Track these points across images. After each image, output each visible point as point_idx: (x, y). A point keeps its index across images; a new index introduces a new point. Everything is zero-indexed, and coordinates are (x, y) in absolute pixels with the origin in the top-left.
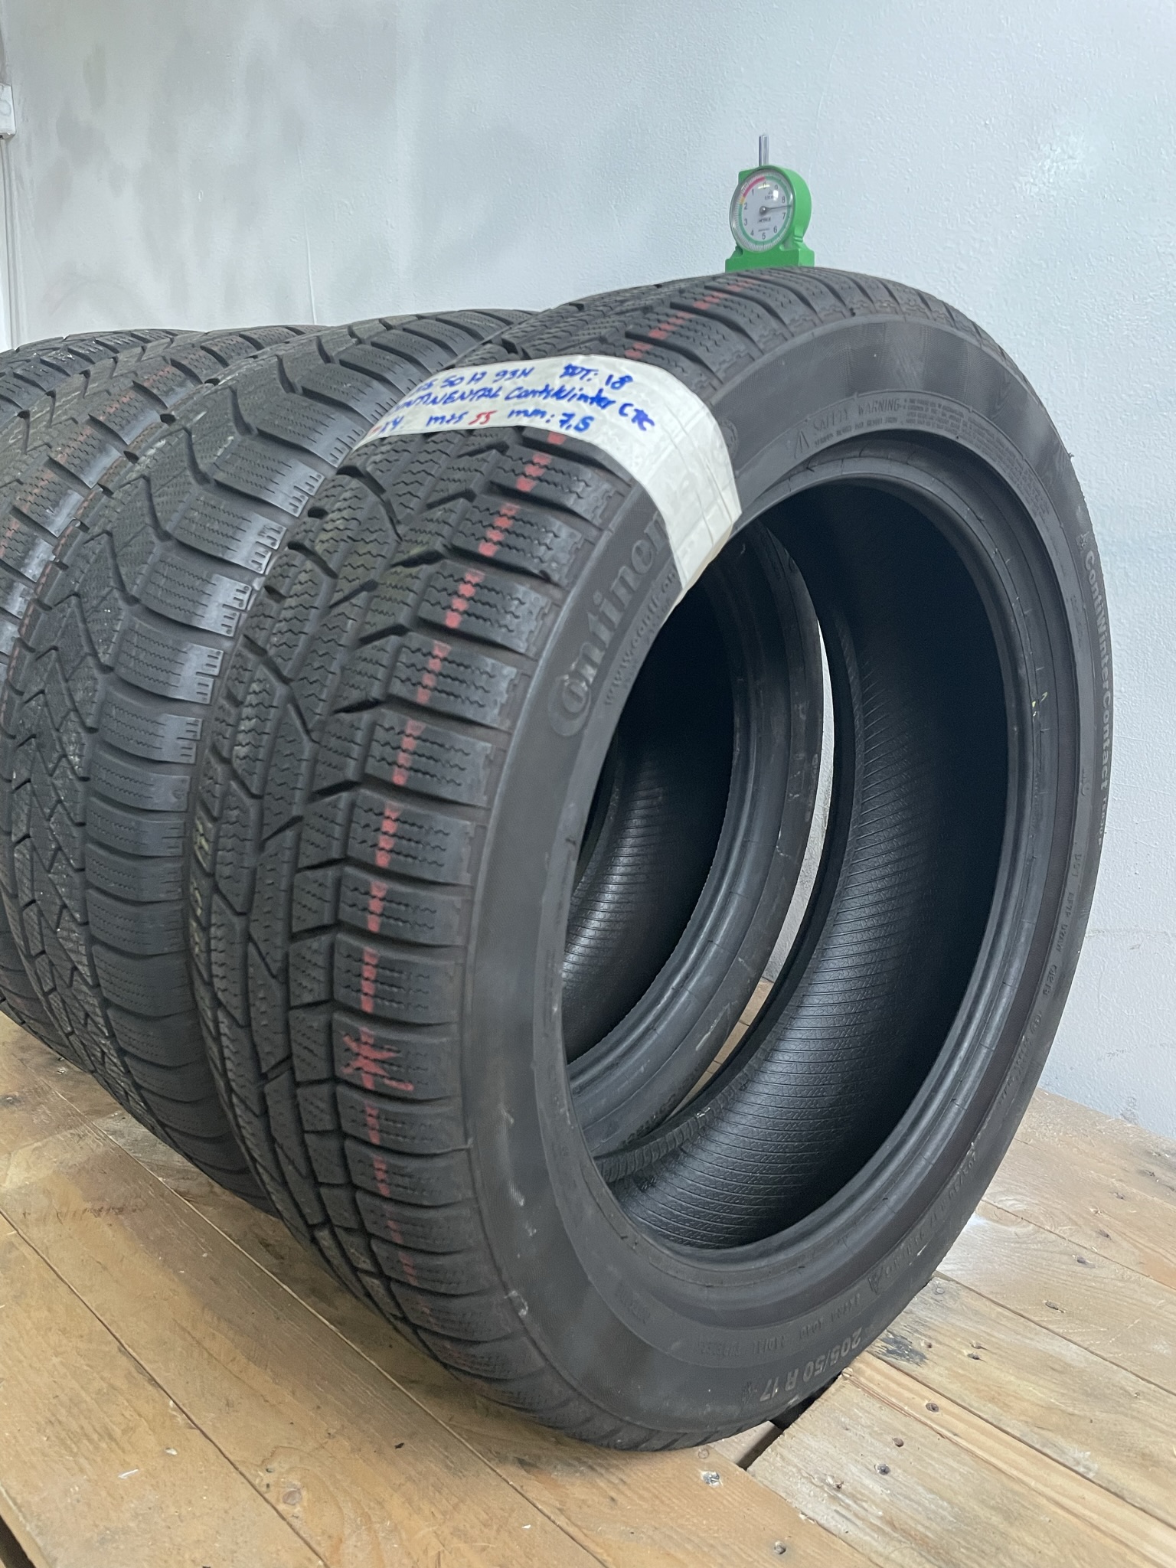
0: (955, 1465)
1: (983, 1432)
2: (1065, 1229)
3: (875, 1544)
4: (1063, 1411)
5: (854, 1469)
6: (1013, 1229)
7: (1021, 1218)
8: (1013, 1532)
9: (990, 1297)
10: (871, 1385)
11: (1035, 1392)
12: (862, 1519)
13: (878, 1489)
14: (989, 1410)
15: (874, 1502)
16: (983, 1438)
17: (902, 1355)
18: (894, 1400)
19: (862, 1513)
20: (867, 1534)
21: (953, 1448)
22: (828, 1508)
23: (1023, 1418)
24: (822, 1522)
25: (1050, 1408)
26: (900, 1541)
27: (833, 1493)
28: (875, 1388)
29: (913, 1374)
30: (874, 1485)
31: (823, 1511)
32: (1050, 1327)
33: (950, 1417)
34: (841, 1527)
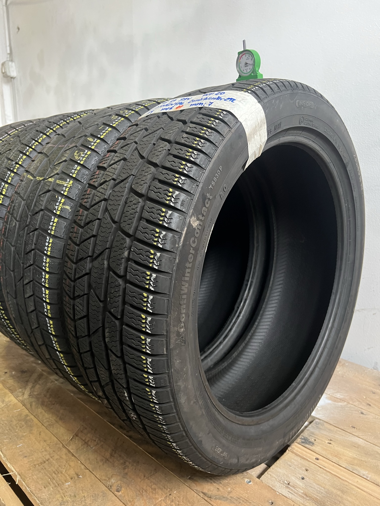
0: (325, 477)
1: (333, 466)
2: (356, 403)
3: (300, 500)
4: (359, 459)
5: (293, 478)
6: (340, 404)
7: (341, 400)
8: (344, 497)
9: (334, 425)
10: (297, 452)
11: (350, 454)
12: (297, 494)
13: (301, 484)
14: (335, 459)
15: (300, 488)
16: (333, 468)
17: (306, 443)
18: (305, 457)
19: (297, 491)
20: (298, 498)
21: (324, 471)
22: (286, 490)
23: (346, 462)
24: (284, 495)
25: (354, 459)
26: (309, 500)
27: (287, 486)
29: (310, 449)
31: (284, 491)
32: (353, 433)
33: (322, 462)
34: (290, 496)
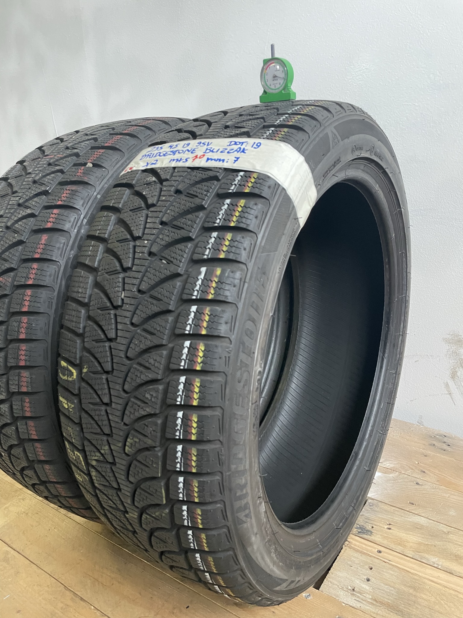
0: (392, 573)
1: (399, 558)
2: (409, 472)
3: (371, 609)
4: (425, 544)
5: (358, 582)
6: (391, 475)
7: (393, 470)
9: (389, 503)
10: (356, 547)
11: (413, 538)
12: (365, 601)
13: (367, 588)
14: (399, 548)
15: (367, 593)
16: (399, 560)
17: (364, 533)
18: (365, 551)
19: (364, 598)
20: (368, 606)
21: (390, 566)
22: (352, 599)
23: (412, 549)
24: (351, 605)
25: (420, 544)
26: (380, 606)
27: (352, 592)
28: (357, 548)
29: (369, 540)
30: (366, 587)
31: (351, 601)
32: (413, 512)
33: (386, 554)
34: (358, 605)
